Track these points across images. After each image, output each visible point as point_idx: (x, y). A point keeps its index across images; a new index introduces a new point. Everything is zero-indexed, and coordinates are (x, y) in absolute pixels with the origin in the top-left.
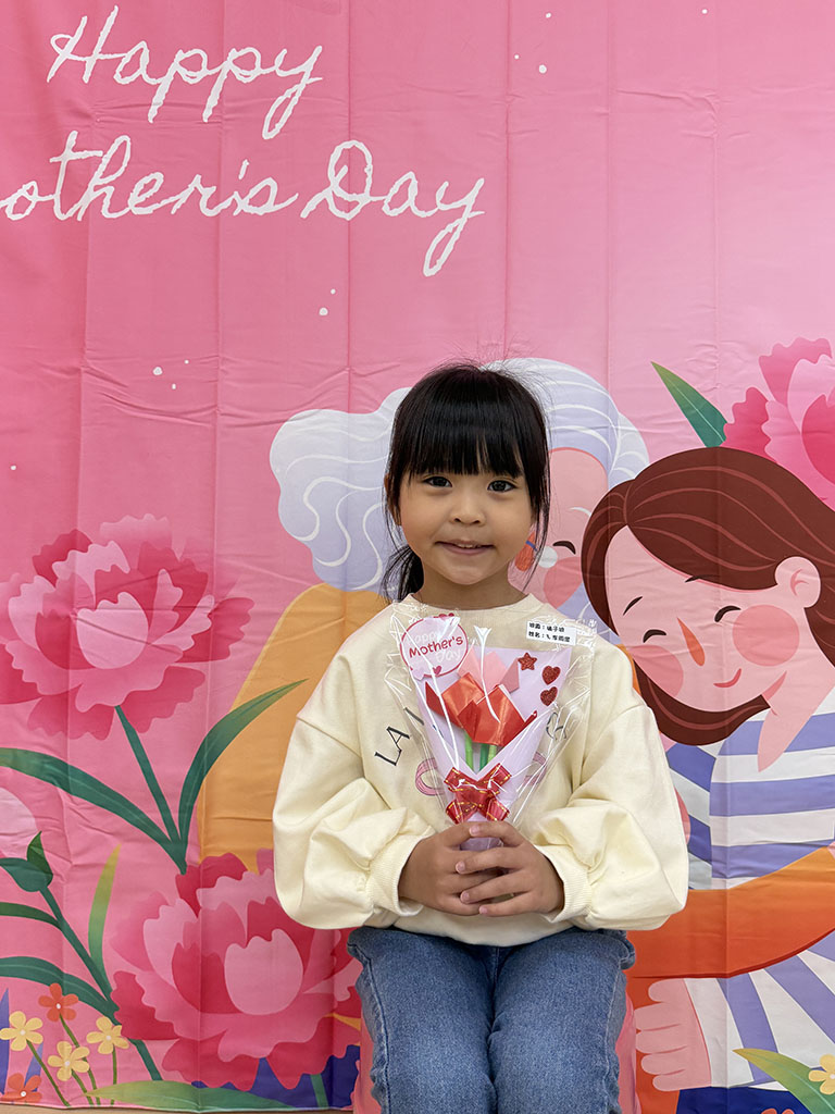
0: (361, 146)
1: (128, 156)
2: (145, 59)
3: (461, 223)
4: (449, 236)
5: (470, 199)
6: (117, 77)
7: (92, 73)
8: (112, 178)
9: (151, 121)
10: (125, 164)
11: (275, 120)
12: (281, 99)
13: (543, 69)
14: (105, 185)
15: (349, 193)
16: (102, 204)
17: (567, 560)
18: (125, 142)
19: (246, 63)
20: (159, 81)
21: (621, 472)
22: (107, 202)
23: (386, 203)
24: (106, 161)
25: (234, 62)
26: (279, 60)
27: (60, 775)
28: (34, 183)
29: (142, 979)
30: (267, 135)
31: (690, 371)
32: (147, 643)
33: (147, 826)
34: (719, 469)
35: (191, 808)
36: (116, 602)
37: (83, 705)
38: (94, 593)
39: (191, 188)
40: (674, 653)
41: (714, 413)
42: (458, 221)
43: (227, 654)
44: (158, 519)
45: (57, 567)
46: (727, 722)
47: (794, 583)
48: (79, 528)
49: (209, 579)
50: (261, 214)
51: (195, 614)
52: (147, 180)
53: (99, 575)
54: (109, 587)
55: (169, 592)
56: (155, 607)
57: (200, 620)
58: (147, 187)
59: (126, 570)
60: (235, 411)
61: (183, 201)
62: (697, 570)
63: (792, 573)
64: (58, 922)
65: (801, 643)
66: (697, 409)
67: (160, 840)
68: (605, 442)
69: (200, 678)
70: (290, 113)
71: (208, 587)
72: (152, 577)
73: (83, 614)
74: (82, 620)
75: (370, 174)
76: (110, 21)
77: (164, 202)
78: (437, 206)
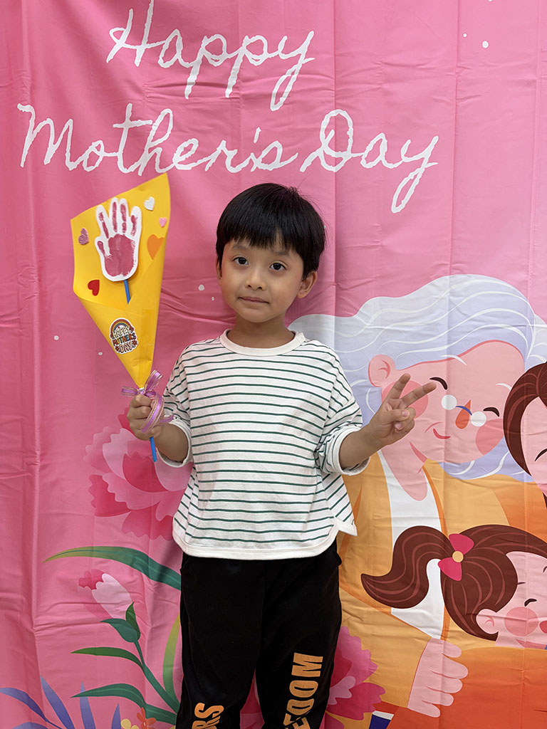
0: (344, 114)
1: (171, 125)
2: (179, 45)
3: (420, 172)
4: (411, 181)
5: (426, 153)
6: (160, 62)
7: (142, 59)
8: (160, 142)
10: (169, 132)
11: (279, 95)
12: (284, 77)
13: (485, 45)
14: (155, 147)
15: (336, 151)
16: (155, 162)
17: (493, 421)
18: (169, 114)
19: (256, 48)
20: (191, 64)
21: (536, 358)
22: (158, 161)
23: (363, 158)
24: (155, 128)
25: (247, 48)
26: (281, 46)
27: (144, 564)
28: (100, 142)
30: (274, 108)
37: (159, 517)
39: (219, 151)
42: (418, 170)
50: (271, 170)
52: (186, 144)
58: (187, 150)
61: (213, 161)
68: (524, 337)
70: (291, 88)
75: (351, 136)
77: (200, 162)
78: (401, 160)
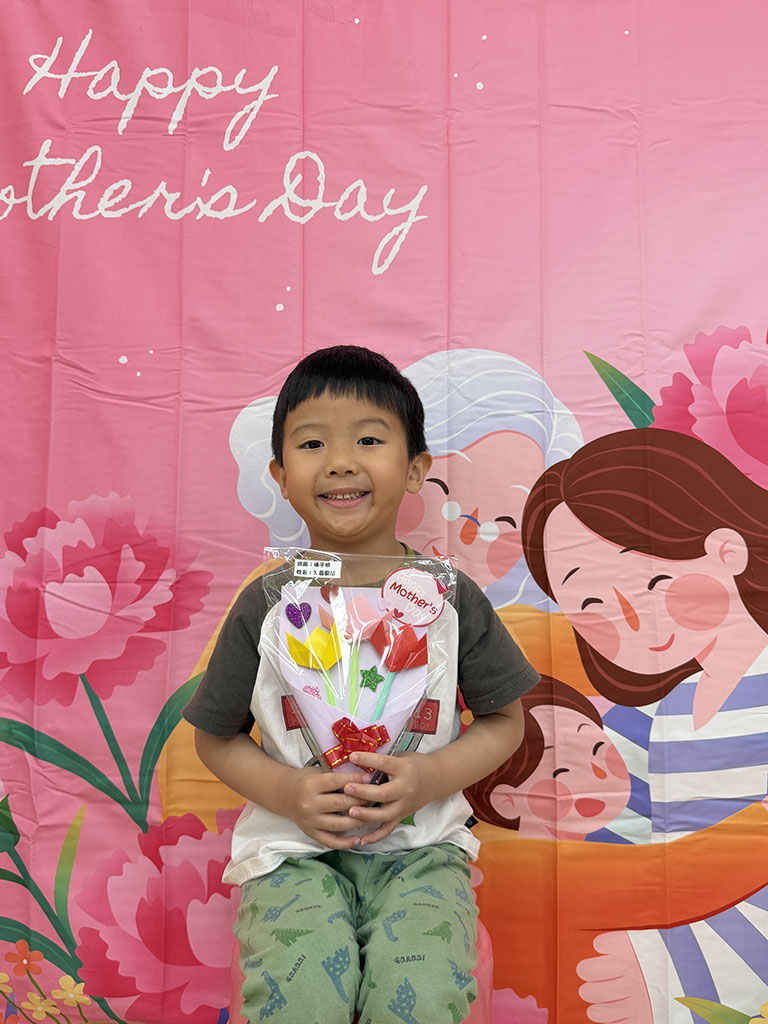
0: (314, 157)
1: (98, 164)
2: (116, 78)
3: (406, 226)
4: (396, 238)
5: (414, 205)
6: (90, 93)
7: (67, 89)
8: (83, 183)
9: (121, 133)
10: (96, 172)
11: (235, 133)
12: (240, 114)
13: (480, 86)
14: (76, 190)
15: (303, 198)
16: (74, 206)
17: (507, 534)
18: (96, 152)
19: (208, 81)
20: (128, 97)
21: (559, 452)
22: (78, 205)
23: (337, 208)
24: (78, 168)
25: (197, 80)
26: (239, 79)
27: (28, 739)
28: (11, 188)
29: (105, 933)
30: (228, 147)
31: (619, 358)
32: (110, 614)
33: (110, 790)
34: (649, 448)
35: (151, 772)
36: (81, 575)
37: (49, 673)
38: (61, 567)
39: (156, 194)
40: (610, 619)
41: (642, 397)
42: (403, 225)
43: (188, 624)
44: (122, 497)
45: (28, 543)
46: (662, 684)
47: (722, 553)
48: (49, 507)
49: (171, 554)
50: (222, 218)
51: (158, 586)
52: (116, 186)
53: (66, 550)
54: (75, 562)
55: (132, 566)
56: (118, 580)
57: (162, 592)
58: (117, 193)
59: (92, 544)
60: (197, 397)
61: (149, 205)
62: (630, 541)
63: (721, 543)
64: (25, 881)
65: (731, 609)
66: (627, 393)
67: (122, 801)
68: (541, 424)
69: (161, 647)
70: (249, 126)
71: (169, 561)
72: (115, 552)
73: (51, 587)
74: (49, 592)
75: (322, 182)
76: (85, 43)
77: (132, 207)
78: (384, 211)
